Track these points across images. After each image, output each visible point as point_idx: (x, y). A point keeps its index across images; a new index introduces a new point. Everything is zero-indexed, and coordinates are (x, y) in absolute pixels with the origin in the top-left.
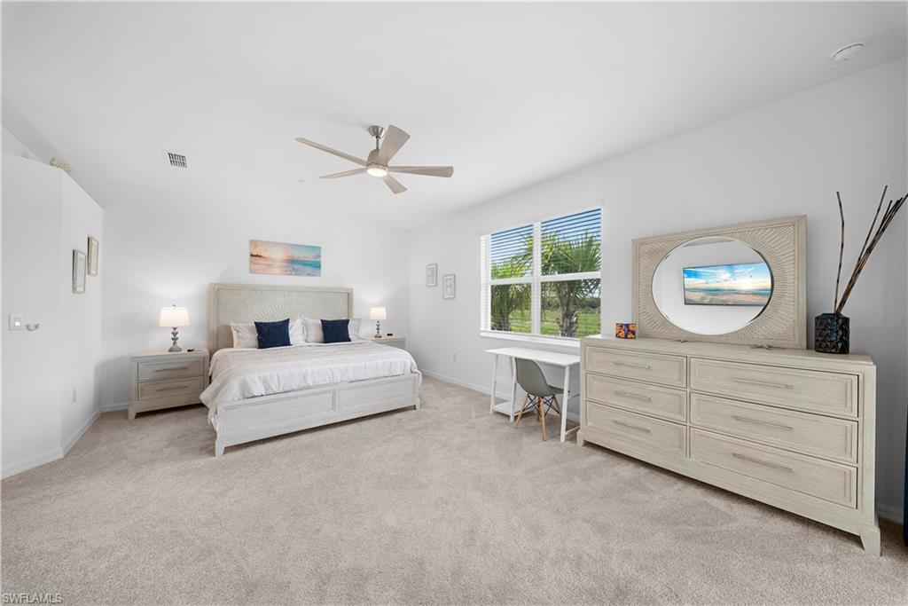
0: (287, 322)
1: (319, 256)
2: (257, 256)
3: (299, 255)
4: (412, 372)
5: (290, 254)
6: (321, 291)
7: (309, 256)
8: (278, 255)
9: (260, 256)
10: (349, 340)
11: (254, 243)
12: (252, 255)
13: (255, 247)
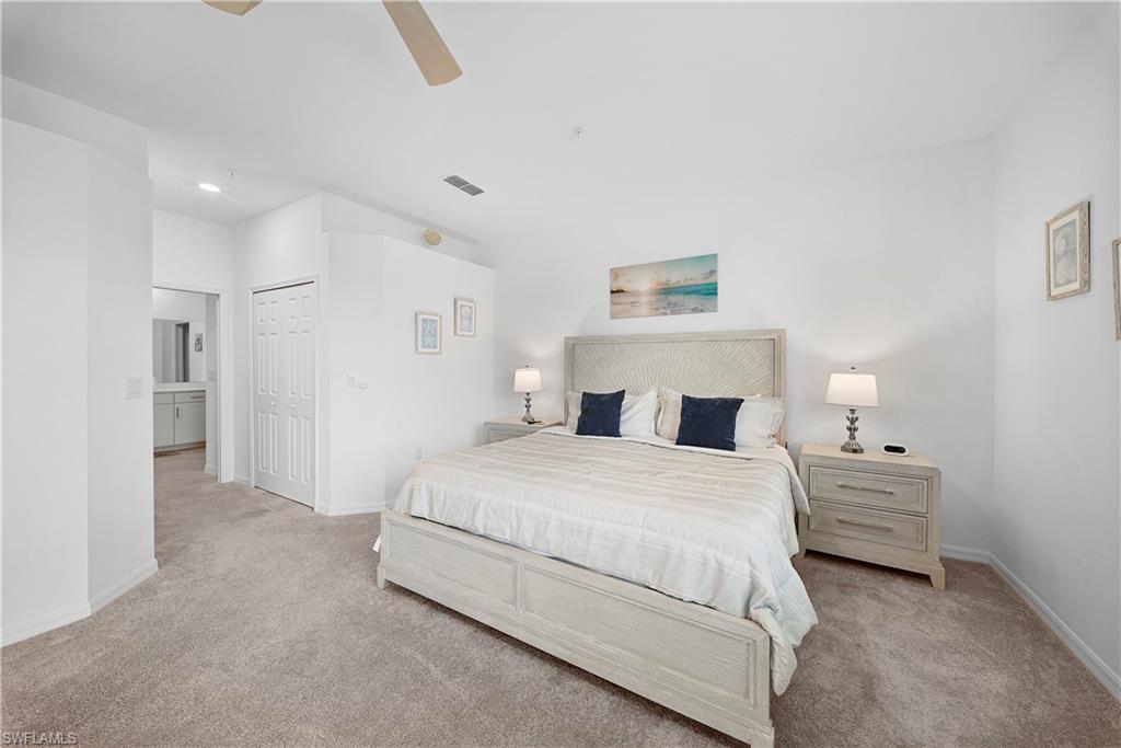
0: (620, 396)
1: (713, 272)
2: (618, 291)
3: (677, 278)
4: (747, 617)
5: (664, 280)
6: (714, 339)
7: (695, 276)
8: (644, 284)
9: (622, 291)
10: (731, 446)
11: (615, 273)
12: (612, 292)
13: (615, 279)
